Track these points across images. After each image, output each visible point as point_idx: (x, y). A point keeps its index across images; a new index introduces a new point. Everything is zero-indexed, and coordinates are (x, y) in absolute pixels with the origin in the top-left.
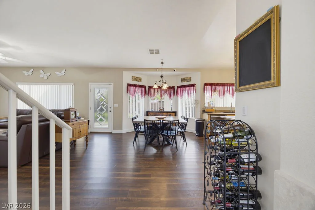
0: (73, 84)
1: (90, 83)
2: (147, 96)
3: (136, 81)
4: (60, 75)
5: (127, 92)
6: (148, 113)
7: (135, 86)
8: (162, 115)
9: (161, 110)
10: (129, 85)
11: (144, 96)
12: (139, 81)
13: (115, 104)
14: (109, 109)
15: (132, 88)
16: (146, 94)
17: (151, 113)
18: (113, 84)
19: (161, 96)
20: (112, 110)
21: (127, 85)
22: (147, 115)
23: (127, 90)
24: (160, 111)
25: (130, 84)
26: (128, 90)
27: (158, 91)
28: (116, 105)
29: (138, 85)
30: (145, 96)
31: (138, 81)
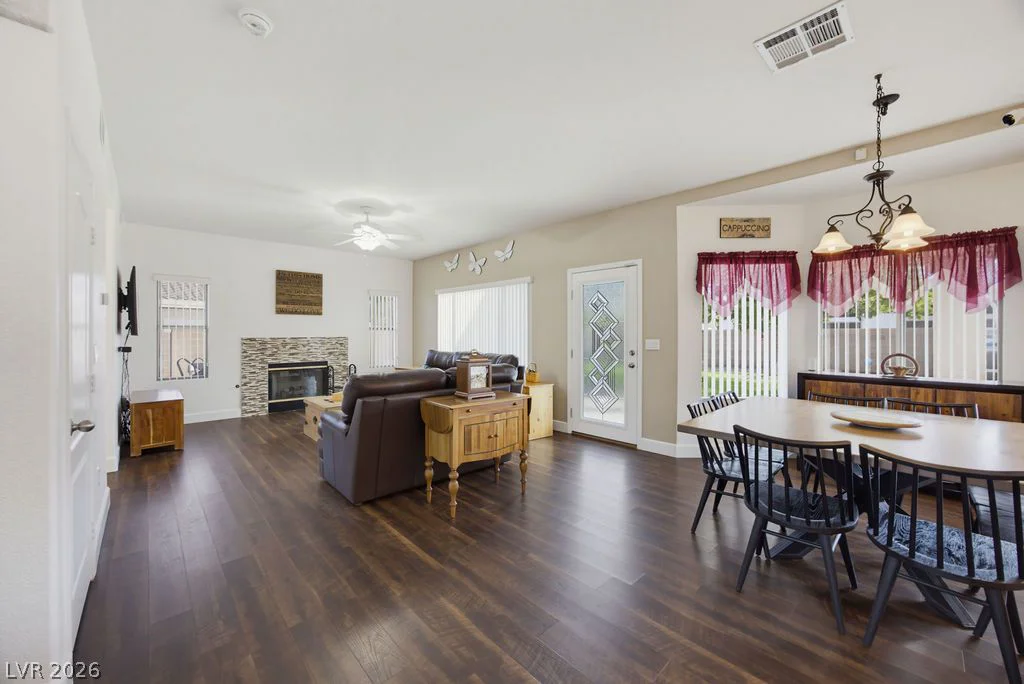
0: (529, 279)
1: (570, 271)
2: (802, 299)
3: (743, 236)
4: (503, 259)
5: (699, 289)
6: (806, 386)
7: (735, 259)
8: (895, 405)
9: (897, 370)
10: (706, 259)
11: (784, 303)
12: (756, 234)
13: (647, 341)
14: (628, 359)
15: (722, 271)
16: (799, 290)
17: (826, 388)
18: (639, 262)
19: (901, 295)
20: (638, 360)
21: (695, 260)
22: (802, 395)
23: (699, 279)
24: (890, 375)
25: (711, 254)
26: (699, 282)
27: (872, 272)
28: (654, 344)
29: (752, 253)
30: (794, 301)
31: (753, 237)
